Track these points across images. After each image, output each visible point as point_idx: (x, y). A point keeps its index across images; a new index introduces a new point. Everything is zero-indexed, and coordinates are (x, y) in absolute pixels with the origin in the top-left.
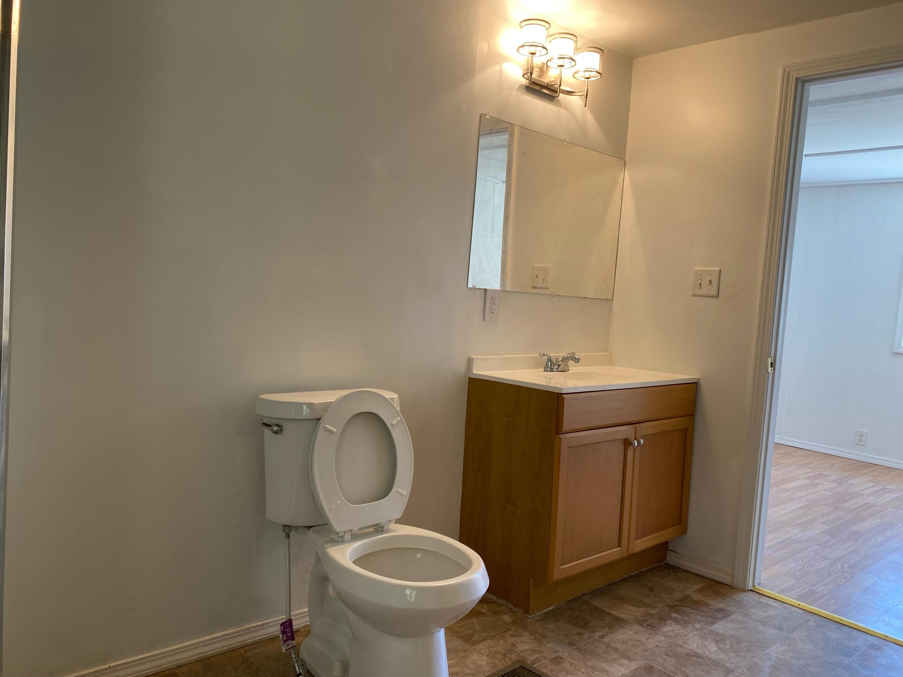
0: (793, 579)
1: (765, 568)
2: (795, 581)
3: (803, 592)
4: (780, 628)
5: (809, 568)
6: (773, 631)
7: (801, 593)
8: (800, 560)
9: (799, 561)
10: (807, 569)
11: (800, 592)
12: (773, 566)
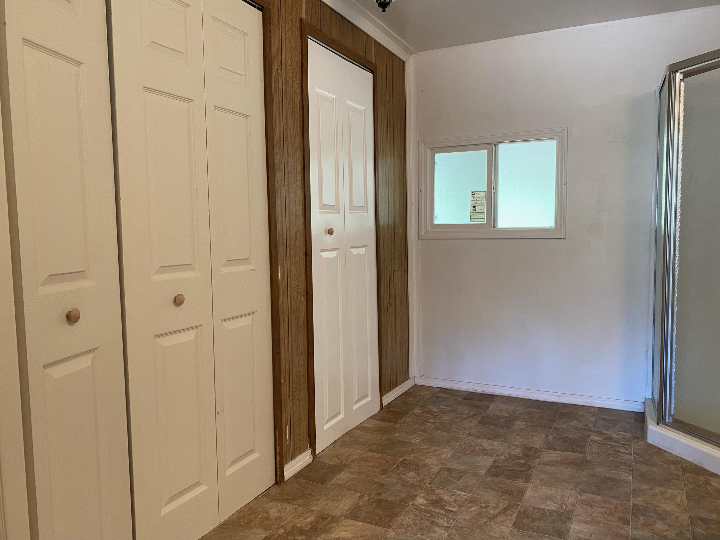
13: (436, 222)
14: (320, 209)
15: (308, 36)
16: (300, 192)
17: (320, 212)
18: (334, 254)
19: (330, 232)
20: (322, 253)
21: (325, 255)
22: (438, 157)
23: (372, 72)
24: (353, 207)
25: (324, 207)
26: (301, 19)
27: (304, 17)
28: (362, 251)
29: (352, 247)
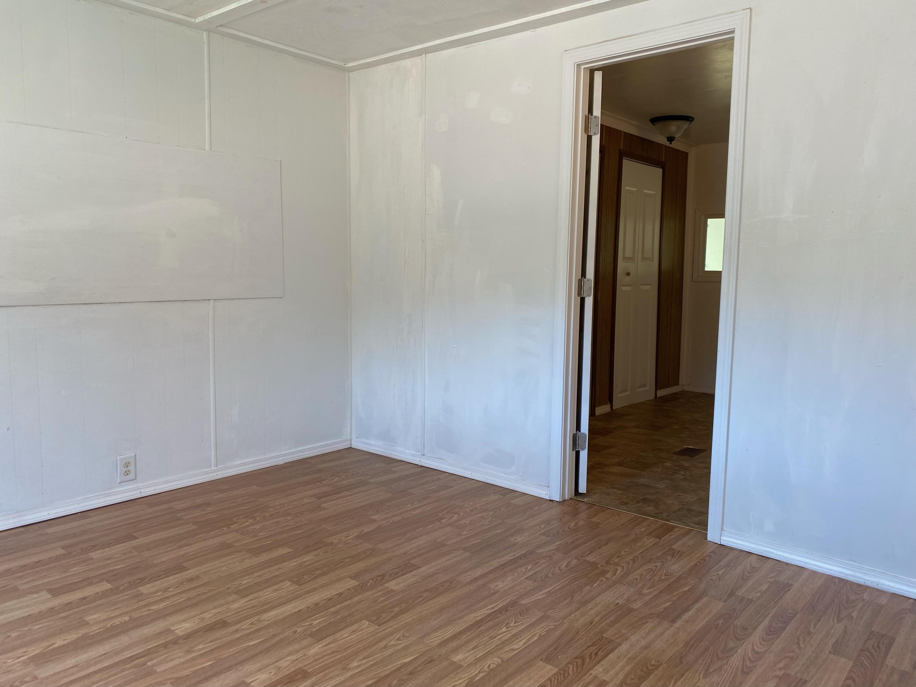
0: (675, 549)
1: (705, 560)
2: (674, 547)
3: (668, 535)
4: (689, 510)
5: (655, 566)
6: (694, 508)
7: (670, 534)
8: (663, 577)
9: (666, 575)
10: (658, 564)
11: (670, 536)
12: (696, 564)
13: (707, 269)
14: (623, 260)
15: (624, 158)
16: (612, 250)
17: (623, 262)
18: (629, 288)
19: (628, 274)
20: (622, 288)
21: (624, 288)
22: (710, 221)
23: (662, 168)
24: (644, 259)
25: (625, 258)
26: (620, 150)
27: (622, 149)
28: (648, 287)
29: (641, 285)
